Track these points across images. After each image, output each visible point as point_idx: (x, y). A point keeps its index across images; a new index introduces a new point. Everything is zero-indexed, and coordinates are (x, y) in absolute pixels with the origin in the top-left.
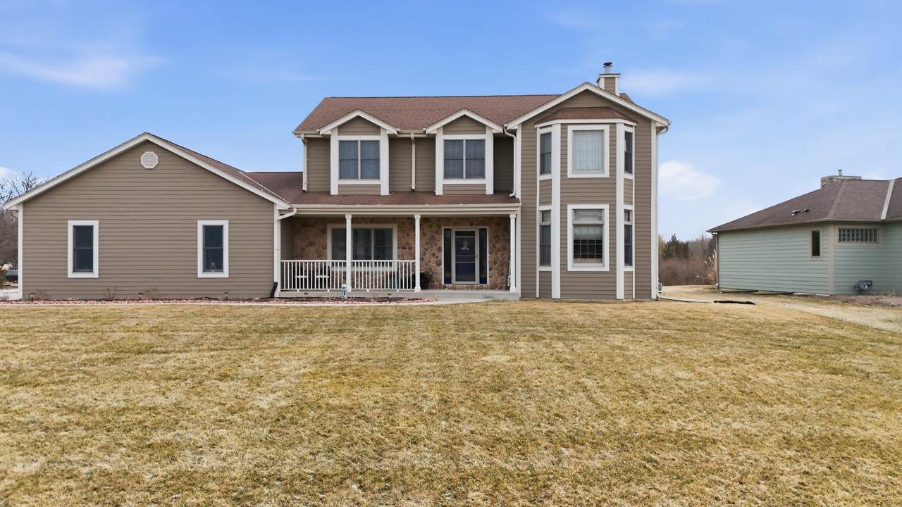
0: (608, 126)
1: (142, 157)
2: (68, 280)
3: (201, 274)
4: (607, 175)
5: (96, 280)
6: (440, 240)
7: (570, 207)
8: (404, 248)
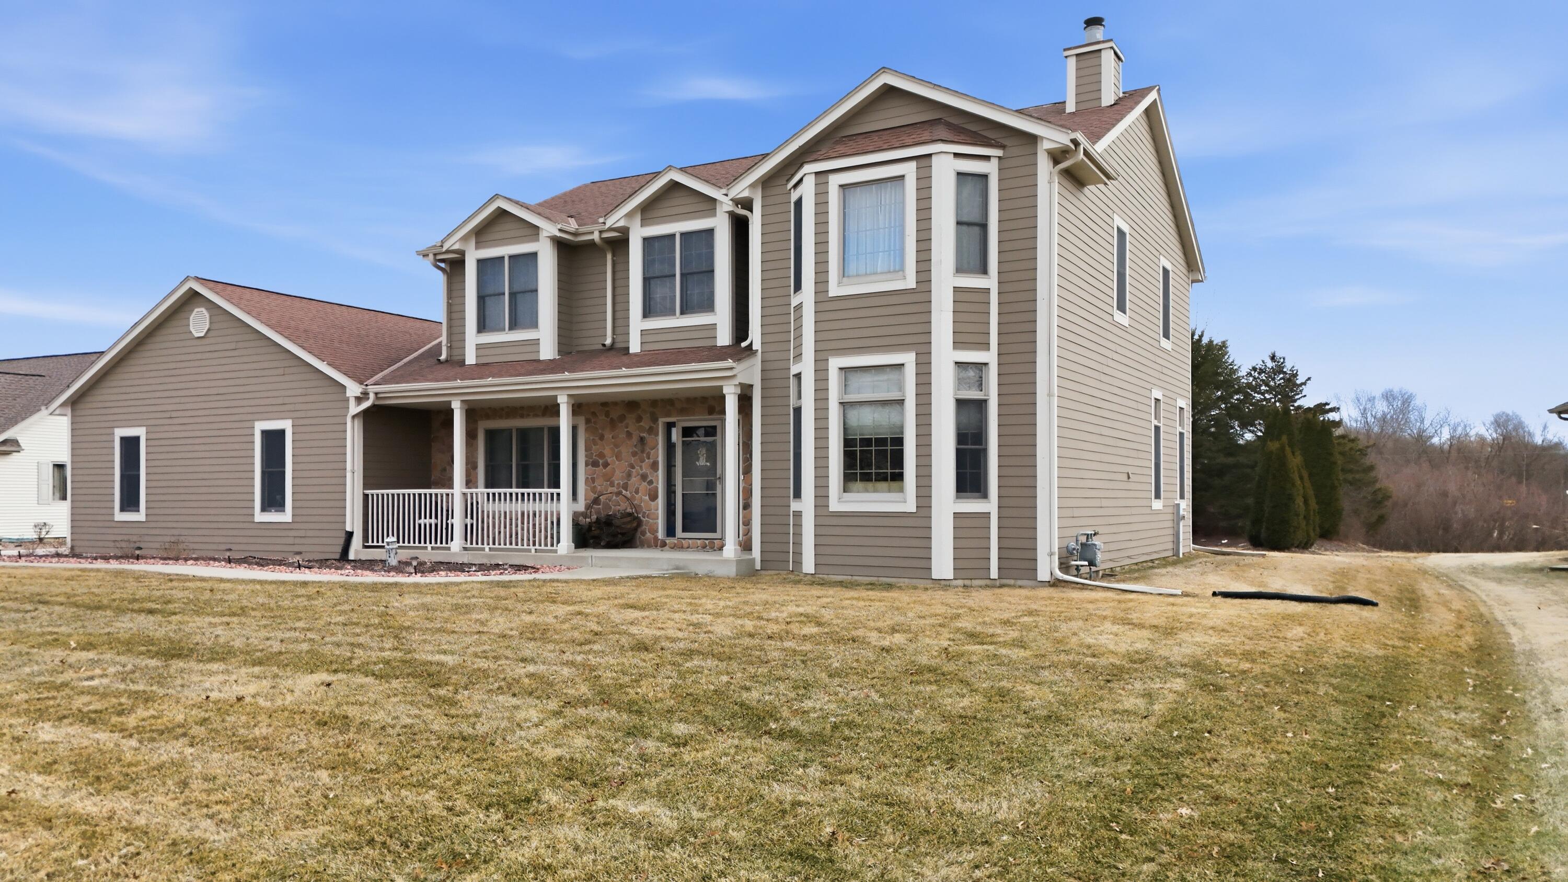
0: (913, 165)
1: (191, 318)
2: (114, 525)
3: (260, 517)
4: (910, 282)
5: (140, 525)
6: (655, 447)
7: (835, 363)
8: (595, 464)
